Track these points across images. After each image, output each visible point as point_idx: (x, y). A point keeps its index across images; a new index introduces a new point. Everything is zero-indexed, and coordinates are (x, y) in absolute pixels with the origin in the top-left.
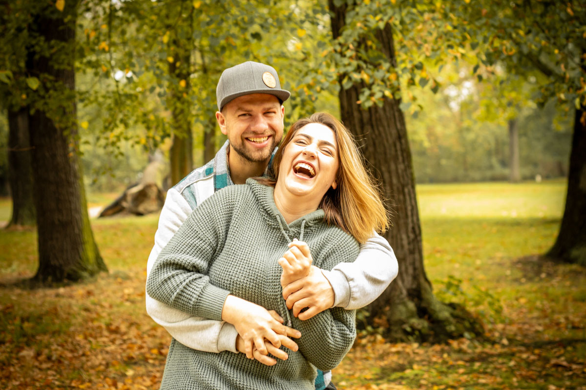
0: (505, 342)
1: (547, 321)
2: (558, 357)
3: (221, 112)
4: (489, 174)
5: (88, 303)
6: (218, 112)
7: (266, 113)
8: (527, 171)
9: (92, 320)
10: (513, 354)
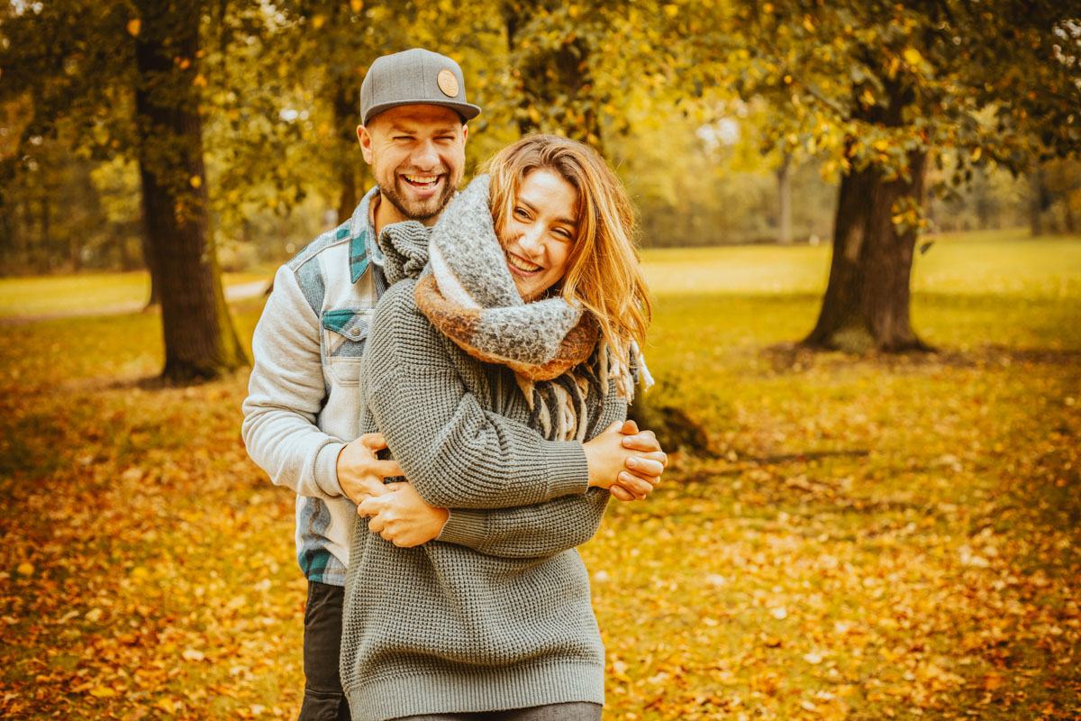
0: (732, 456)
1: (791, 428)
2: (797, 475)
3: (366, 126)
4: (753, 235)
5: (222, 408)
6: (361, 127)
7: (439, 138)
8: (800, 231)
9: (223, 430)
10: (739, 473)
